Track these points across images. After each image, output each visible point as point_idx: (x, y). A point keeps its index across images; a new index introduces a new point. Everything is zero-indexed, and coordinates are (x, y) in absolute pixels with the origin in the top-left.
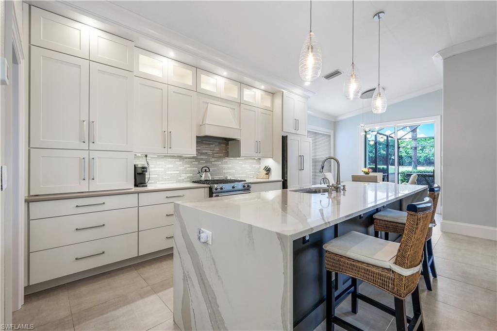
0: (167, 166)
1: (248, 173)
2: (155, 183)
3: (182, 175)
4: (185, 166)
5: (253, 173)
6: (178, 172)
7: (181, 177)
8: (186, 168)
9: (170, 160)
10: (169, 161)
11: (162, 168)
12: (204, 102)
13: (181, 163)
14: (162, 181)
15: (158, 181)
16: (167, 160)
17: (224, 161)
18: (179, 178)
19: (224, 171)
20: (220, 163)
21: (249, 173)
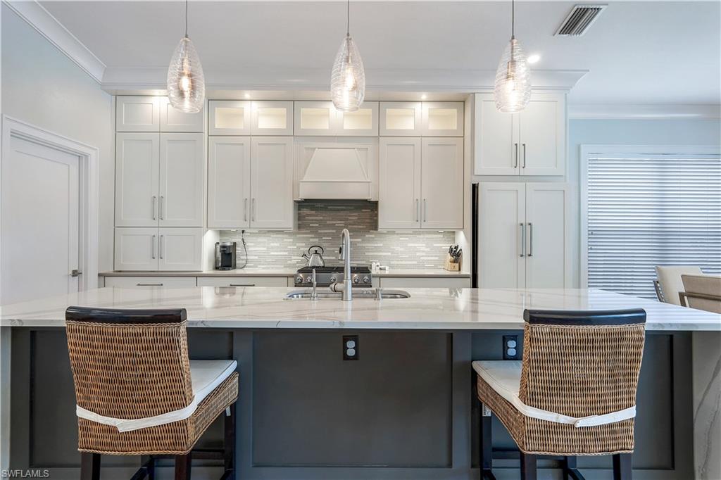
0: (272, 244)
1: (422, 258)
2: (255, 266)
3: (293, 258)
4: (297, 244)
5: (437, 258)
6: (287, 253)
7: (291, 260)
8: (298, 247)
9: (275, 236)
10: (273, 238)
11: (264, 247)
12: (307, 149)
13: (291, 240)
14: (263, 264)
15: (260, 264)
16: (272, 236)
17: (367, 236)
18: (289, 262)
19: (367, 254)
20: (360, 240)
21: (425, 258)
